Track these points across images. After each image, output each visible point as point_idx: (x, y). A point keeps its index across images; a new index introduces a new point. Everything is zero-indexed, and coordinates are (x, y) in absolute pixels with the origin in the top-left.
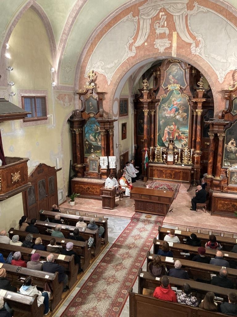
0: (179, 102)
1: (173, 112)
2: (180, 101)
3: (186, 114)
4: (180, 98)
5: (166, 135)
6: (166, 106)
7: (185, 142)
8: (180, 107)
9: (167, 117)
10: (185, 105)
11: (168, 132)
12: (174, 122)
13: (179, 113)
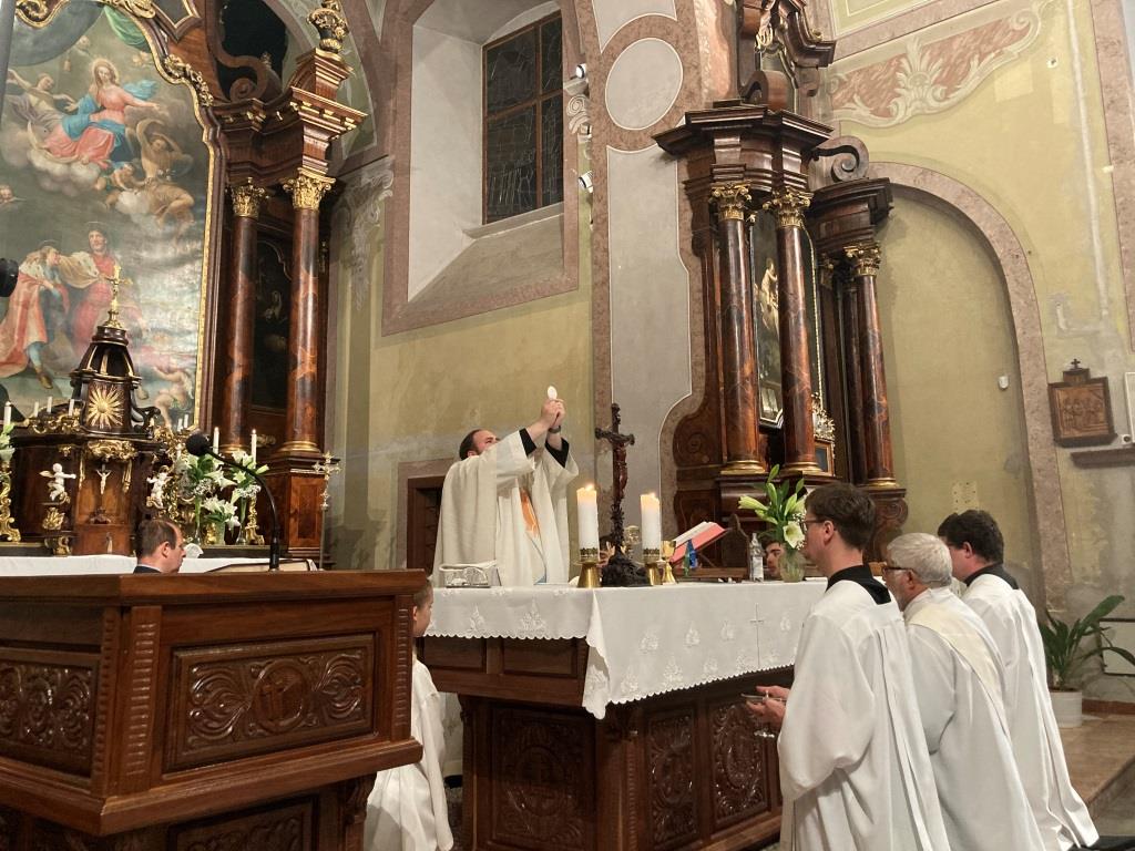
0: (143, 103)
1: (92, 153)
2: (152, 94)
3: (187, 198)
4: (146, 78)
5: (24, 318)
6: (39, 88)
7: (175, 390)
8: (148, 135)
9: (46, 173)
10: (182, 136)
11: (46, 294)
12: (104, 234)
13: (139, 173)
